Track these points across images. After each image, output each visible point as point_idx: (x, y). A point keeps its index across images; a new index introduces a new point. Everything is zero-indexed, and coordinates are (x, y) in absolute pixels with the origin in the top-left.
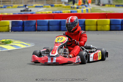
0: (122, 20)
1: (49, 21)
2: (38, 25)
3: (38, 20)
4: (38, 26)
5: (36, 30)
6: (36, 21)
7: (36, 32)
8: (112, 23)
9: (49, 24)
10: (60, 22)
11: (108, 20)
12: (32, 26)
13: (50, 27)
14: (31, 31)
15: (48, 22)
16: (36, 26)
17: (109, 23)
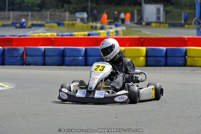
0: (167, 50)
1: (45, 49)
2: (26, 56)
3: (27, 47)
4: (27, 57)
5: (24, 63)
6: (25, 48)
7: (24, 67)
8: (149, 54)
9: (44, 54)
10: (64, 50)
11: (144, 49)
12: (17, 57)
13: (47, 58)
14: (16, 65)
15: (43, 50)
16: (24, 56)
17: (144, 53)
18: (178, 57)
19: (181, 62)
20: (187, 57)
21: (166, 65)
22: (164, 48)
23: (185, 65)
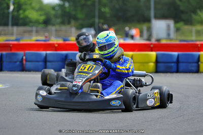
0: (178, 55)
1: (46, 54)
2: (26, 61)
3: (27, 52)
4: (27, 63)
5: (23, 69)
6: (24, 53)
7: (24, 72)
8: (160, 60)
9: (45, 60)
10: (67, 56)
11: (153, 54)
12: (16, 62)
13: (48, 64)
14: (14, 71)
16: (24, 62)
17: (154, 59)
18: (190, 63)
19: (194, 69)
20: (200, 63)
21: (177, 71)
22: (176, 53)
23: (197, 71)
